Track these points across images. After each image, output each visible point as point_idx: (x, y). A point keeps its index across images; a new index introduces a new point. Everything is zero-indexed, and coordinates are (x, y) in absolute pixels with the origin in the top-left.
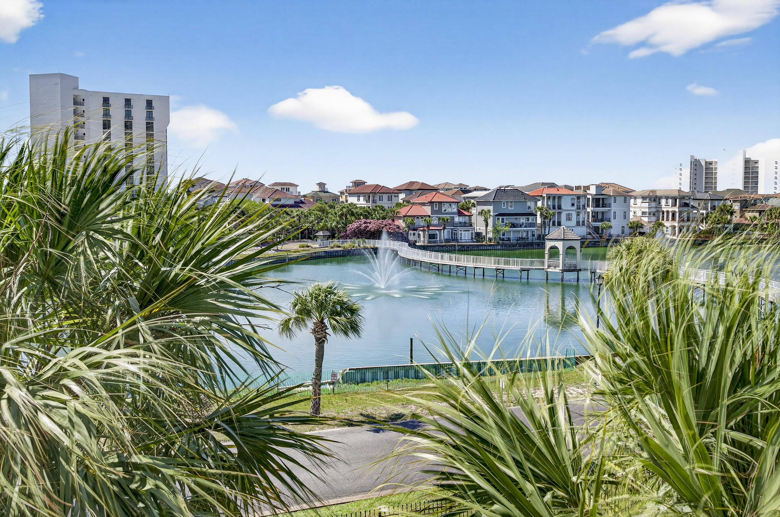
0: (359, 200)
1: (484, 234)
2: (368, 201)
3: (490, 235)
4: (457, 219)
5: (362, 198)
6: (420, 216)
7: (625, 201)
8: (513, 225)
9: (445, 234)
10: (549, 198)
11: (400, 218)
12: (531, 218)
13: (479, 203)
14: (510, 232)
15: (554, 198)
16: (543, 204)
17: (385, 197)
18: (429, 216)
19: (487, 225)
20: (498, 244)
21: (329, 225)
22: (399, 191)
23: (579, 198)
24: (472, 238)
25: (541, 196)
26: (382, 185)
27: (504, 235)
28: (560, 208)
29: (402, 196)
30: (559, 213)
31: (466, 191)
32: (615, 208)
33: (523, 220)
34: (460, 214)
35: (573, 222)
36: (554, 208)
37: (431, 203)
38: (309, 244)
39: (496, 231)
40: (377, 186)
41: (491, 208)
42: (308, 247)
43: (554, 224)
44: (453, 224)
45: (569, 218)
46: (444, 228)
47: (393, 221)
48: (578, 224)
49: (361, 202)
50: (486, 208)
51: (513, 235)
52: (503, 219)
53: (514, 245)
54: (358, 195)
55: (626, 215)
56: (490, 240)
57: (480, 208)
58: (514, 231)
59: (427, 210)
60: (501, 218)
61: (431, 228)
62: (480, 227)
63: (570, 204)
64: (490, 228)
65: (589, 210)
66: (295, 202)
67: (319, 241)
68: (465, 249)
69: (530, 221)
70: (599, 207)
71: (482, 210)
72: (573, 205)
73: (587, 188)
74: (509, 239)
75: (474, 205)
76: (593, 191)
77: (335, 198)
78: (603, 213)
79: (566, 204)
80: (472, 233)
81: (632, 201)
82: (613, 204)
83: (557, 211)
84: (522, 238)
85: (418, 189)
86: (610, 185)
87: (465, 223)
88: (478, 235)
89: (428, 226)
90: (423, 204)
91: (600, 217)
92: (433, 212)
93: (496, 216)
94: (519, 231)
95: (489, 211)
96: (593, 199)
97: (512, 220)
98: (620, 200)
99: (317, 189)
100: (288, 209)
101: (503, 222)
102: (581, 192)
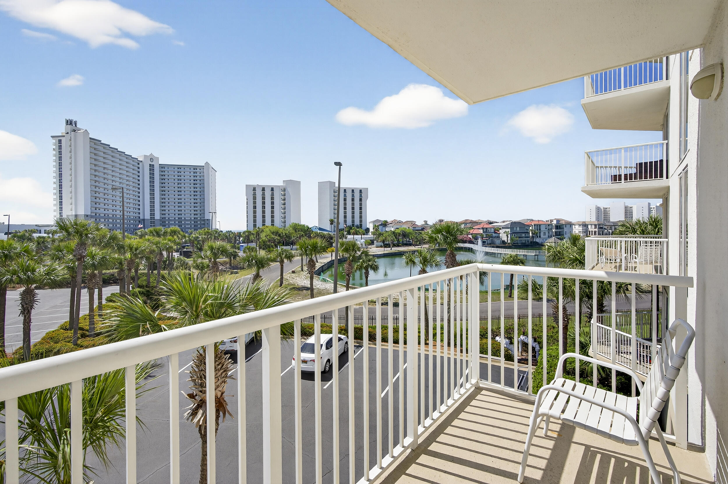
1: (506, 241)
3: (509, 242)
4: (494, 235)
6: (478, 234)
7: (571, 226)
8: (520, 237)
9: (489, 241)
10: (535, 225)
11: (469, 235)
12: (527, 234)
13: (503, 228)
14: (518, 240)
15: (537, 226)
16: (532, 228)
18: (482, 234)
19: (508, 238)
20: (513, 245)
22: (462, 223)
23: (549, 225)
24: (501, 243)
25: (531, 225)
27: (515, 241)
28: (540, 230)
29: (463, 226)
30: (540, 232)
31: (491, 223)
32: (565, 229)
33: (523, 235)
34: (495, 233)
35: (547, 236)
36: (537, 230)
37: (483, 228)
39: (512, 240)
41: (509, 230)
43: (537, 237)
44: (492, 237)
45: (545, 234)
46: (489, 239)
47: (467, 236)
48: (549, 237)
52: (515, 235)
53: (521, 245)
55: (571, 232)
57: (504, 230)
58: (520, 240)
59: (481, 231)
61: (484, 239)
62: (504, 238)
64: (509, 238)
65: (554, 230)
66: (421, 228)
69: (527, 236)
70: (558, 229)
71: (506, 231)
72: (546, 228)
73: (552, 221)
74: (518, 243)
75: (500, 229)
76: (555, 222)
77: (432, 227)
78: (560, 232)
79: (543, 228)
80: (501, 241)
81: (574, 226)
84: (523, 243)
85: (470, 223)
86: (563, 220)
87: (497, 236)
88: (504, 242)
90: (479, 229)
91: (558, 233)
92: (484, 232)
93: (512, 233)
94: (522, 240)
95: (508, 231)
96: (555, 226)
97: (519, 235)
98: (568, 226)
99: (424, 223)
100: (420, 232)
102: (549, 223)
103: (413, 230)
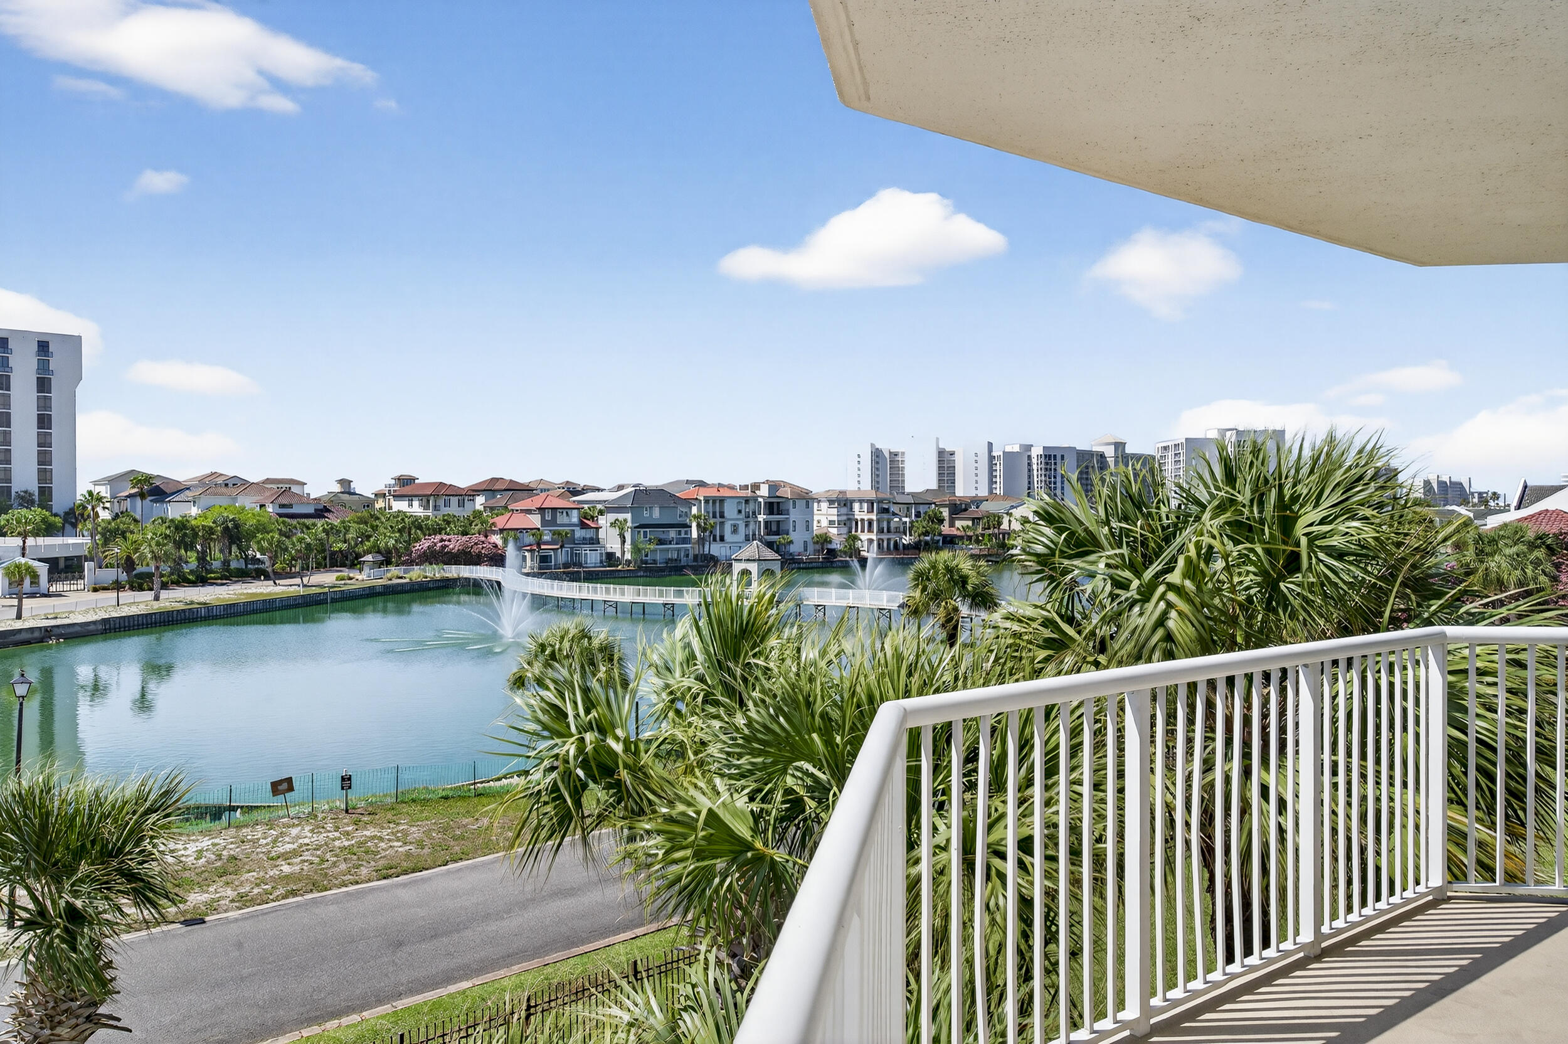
0: (411, 505)
1: (618, 554)
2: (426, 508)
3: (628, 556)
4: (579, 533)
5: (416, 503)
6: (524, 529)
7: (807, 506)
8: (661, 542)
9: (562, 557)
10: (707, 501)
11: (494, 532)
12: (682, 530)
13: (610, 510)
14: (655, 550)
15: (714, 502)
16: (699, 510)
17: (454, 501)
18: (539, 529)
19: (623, 542)
20: (640, 568)
21: (382, 545)
22: (473, 492)
23: (747, 502)
24: (601, 562)
25: (697, 499)
26: (448, 483)
27: (646, 556)
28: (722, 516)
29: (480, 500)
30: (722, 524)
31: (575, 492)
32: (795, 515)
33: (672, 533)
34: (583, 526)
35: (740, 537)
36: (714, 516)
37: (541, 510)
38: (351, 575)
39: (636, 550)
40: (441, 484)
41: (628, 516)
42: (351, 579)
43: (715, 540)
44: (573, 541)
45: (735, 530)
46: (562, 547)
47: (486, 537)
48: (747, 539)
49: (416, 509)
50: (621, 516)
51: (659, 555)
52: (645, 533)
53: (661, 570)
54: (410, 498)
55: (808, 526)
56: (629, 562)
57: (612, 517)
58: (661, 550)
59: (535, 521)
60: (642, 531)
61: (543, 547)
62: (612, 544)
63: (736, 512)
64: (628, 546)
65: (761, 518)
66: (315, 510)
67: (366, 570)
68: (592, 577)
69: (683, 536)
70: (773, 514)
71: (617, 520)
72: (740, 512)
73: (756, 486)
74: (655, 562)
75: (601, 513)
76: (764, 491)
77: (368, 504)
78: (778, 522)
79: (730, 511)
80: (601, 554)
81: (816, 505)
82: (792, 510)
83: (719, 520)
84: (671, 560)
85: (505, 490)
86: (786, 484)
87: (591, 539)
88: (610, 556)
89: (539, 545)
90: (529, 511)
91: (774, 528)
92: (544, 522)
93: (635, 527)
94: (668, 550)
95: (625, 520)
96: (765, 503)
97: (659, 533)
98: (801, 504)
99: (337, 488)
100: (308, 522)
101: (645, 536)
102: (749, 493)
103: (281, 515)
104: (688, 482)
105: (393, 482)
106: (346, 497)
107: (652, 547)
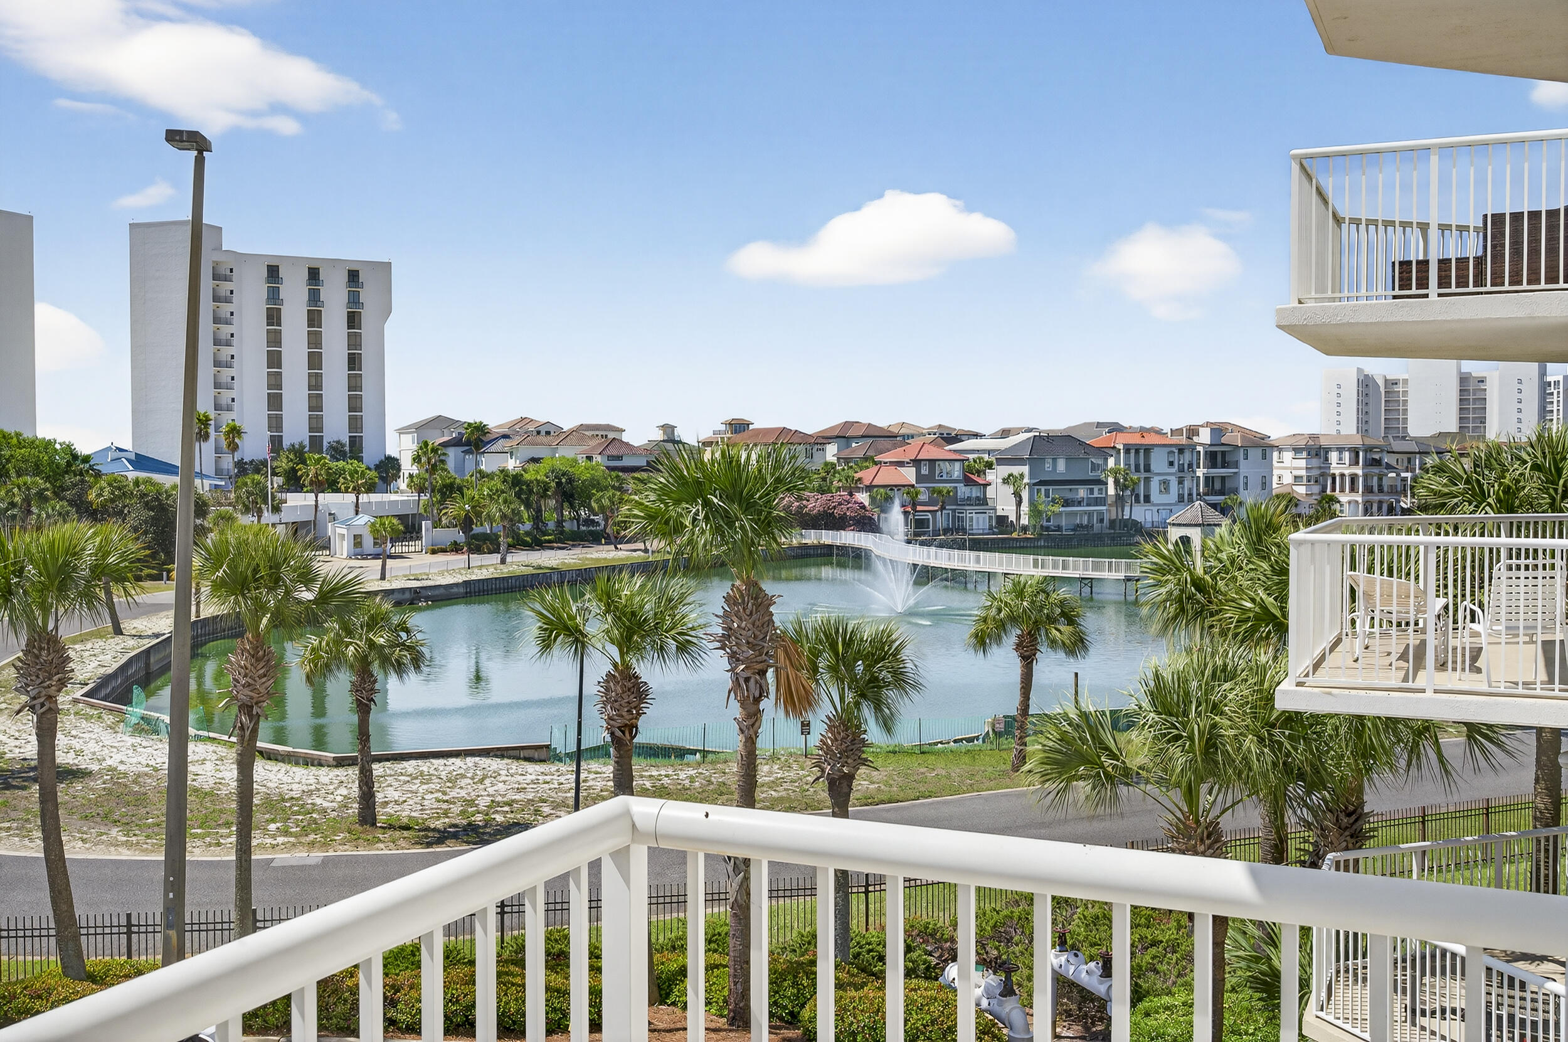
1: (1012, 518)
3: (1025, 521)
4: (963, 491)
6: (896, 486)
7: (1264, 455)
8: (1067, 503)
9: (941, 520)
10: (1127, 451)
11: (860, 489)
12: (1096, 488)
13: (1001, 461)
14: (1060, 513)
15: (1137, 451)
16: (1117, 462)
17: (801, 450)
18: (913, 486)
19: (1019, 503)
20: (1040, 537)
22: (822, 440)
23: (1181, 451)
24: (991, 528)
25: (1114, 447)
26: (793, 428)
27: (1048, 520)
28: (1147, 469)
29: (831, 452)
30: (1147, 479)
31: (951, 437)
32: (1244, 468)
33: (1082, 492)
34: (968, 481)
35: (1173, 496)
36: (1137, 470)
37: (916, 462)
39: (1035, 512)
40: (784, 431)
41: (1025, 469)
43: (1137, 501)
44: (955, 501)
45: (1166, 488)
46: (943, 508)
47: (850, 494)
48: (1181, 499)
50: (1016, 470)
51: (1064, 519)
52: (1047, 492)
53: (1068, 539)
55: (1265, 481)
56: (1025, 529)
57: (1004, 471)
58: (1069, 514)
59: (909, 475)
60: (1043, 488)
61: (919, 508)
62: (1005, 506)
63: (1167, 464)
64: (1025, 507)
65: (1200, 472)
66: (648, 462)
68: (978, 545)
69: (1096, 495)
70: (1217, 467)
71: (1010, 475)
72: (1171, 464)
73: (1193, 431)
74: (1059, 528)
75: (990, 465)
76: (1204, 437)
77: (695, 453)
78: (1224, 477)
79: (1159, 462)
80: (991, 518)
81: (1275, 453)
82: (1242, 462)
83: (1143, 475)
84: (1080, 526)
85: (863, 437)
86: (1234, 427)
87: (978, 498)
88: (1002, 520)
89: (914, 505)
90: (901, 464)
91: (1219, 485)
92: (920, 478)
93: (1035, 484)
94: (1075, 513)
95: (1022, 475)
96: (1206, 452)
97: (1064, 492)
98: (1255, 454)
101: (1047, 496)
102: (1183, 440)
103: (609, 467)
104: (1099, 425)
105: (723, 427)
106: (670, 446)
107: (1057, 509)
